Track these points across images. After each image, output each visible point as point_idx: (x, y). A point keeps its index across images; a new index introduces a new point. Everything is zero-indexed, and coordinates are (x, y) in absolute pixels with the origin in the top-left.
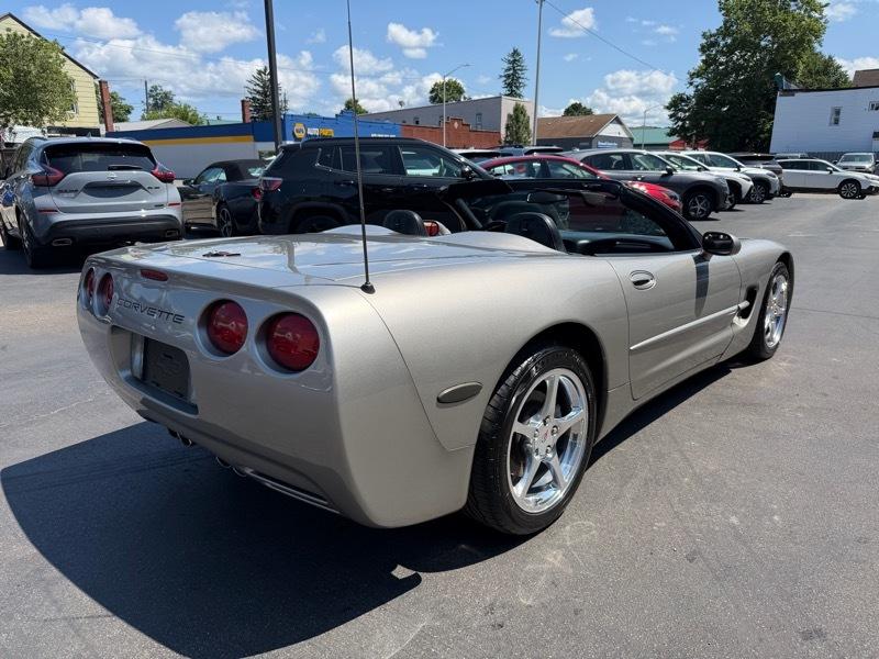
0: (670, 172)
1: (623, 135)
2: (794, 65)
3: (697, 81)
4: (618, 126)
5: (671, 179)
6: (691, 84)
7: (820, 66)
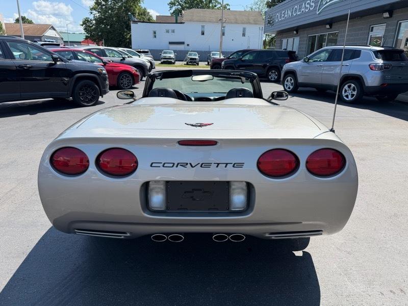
0: (124, 59)
1: (58, 36)
2: (134, 10)
3: (94, 12)
4: (54, 31)
5: (125, 61)
6: (91, 13)
7: (142, 11)
